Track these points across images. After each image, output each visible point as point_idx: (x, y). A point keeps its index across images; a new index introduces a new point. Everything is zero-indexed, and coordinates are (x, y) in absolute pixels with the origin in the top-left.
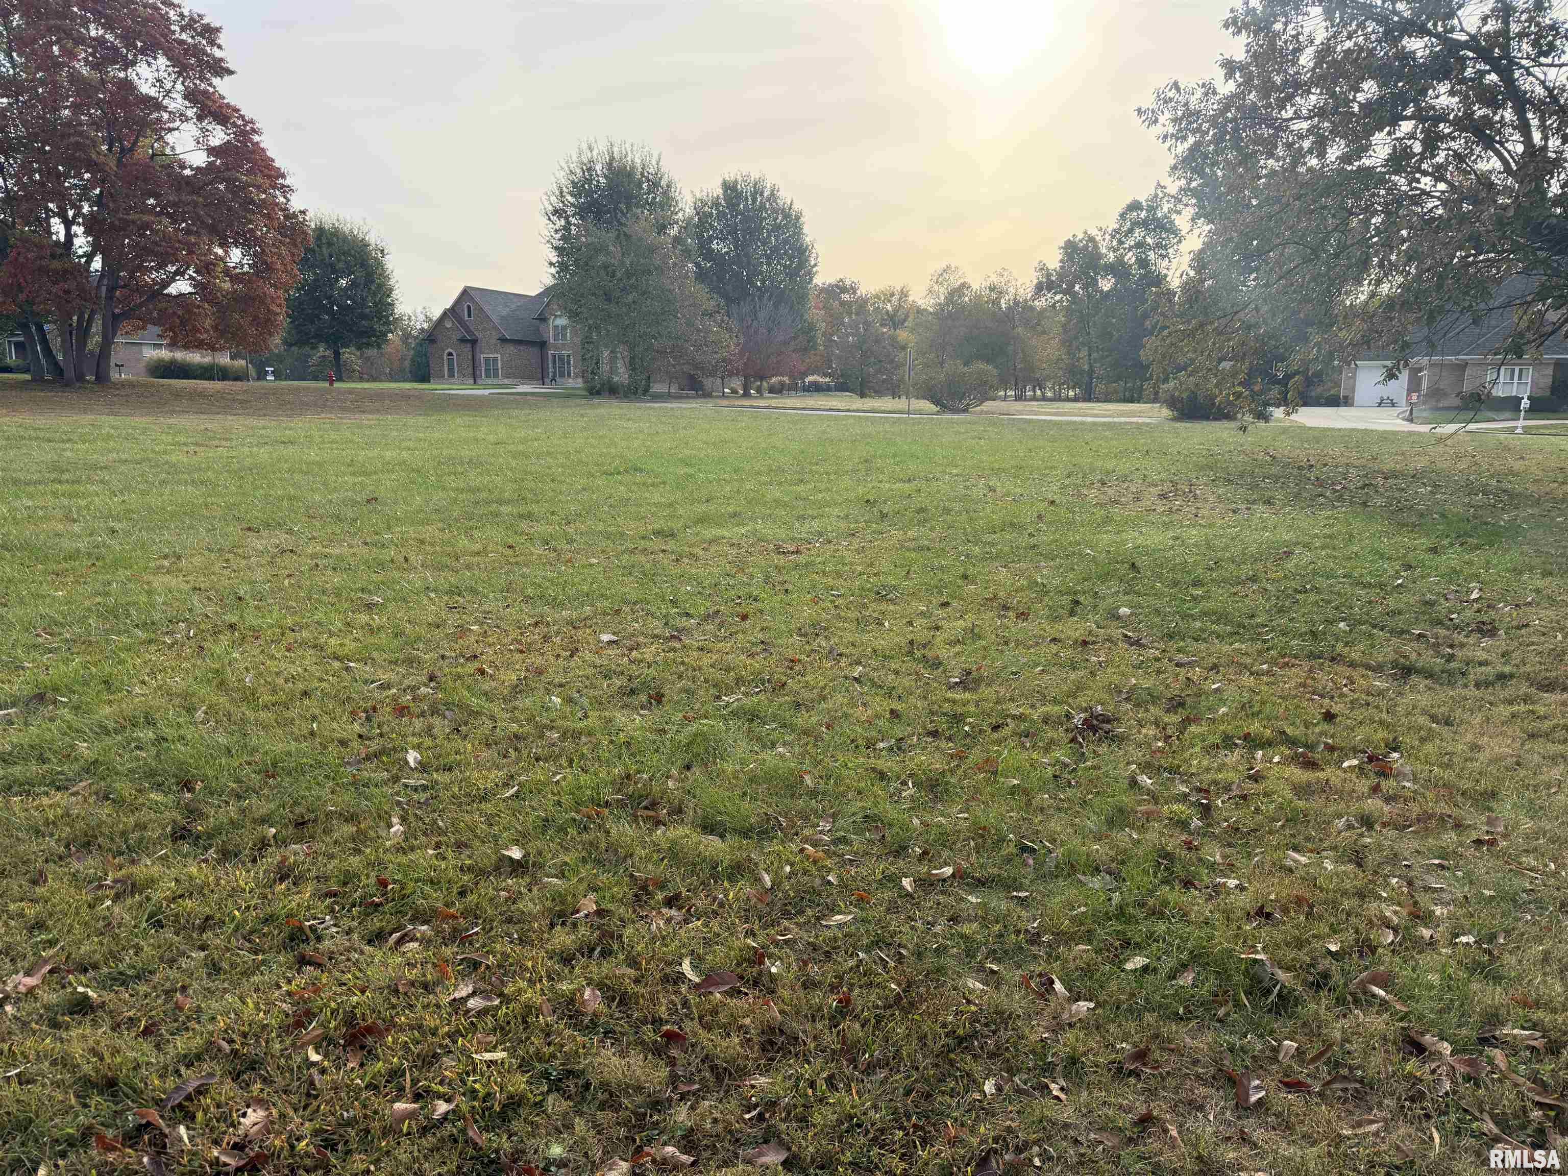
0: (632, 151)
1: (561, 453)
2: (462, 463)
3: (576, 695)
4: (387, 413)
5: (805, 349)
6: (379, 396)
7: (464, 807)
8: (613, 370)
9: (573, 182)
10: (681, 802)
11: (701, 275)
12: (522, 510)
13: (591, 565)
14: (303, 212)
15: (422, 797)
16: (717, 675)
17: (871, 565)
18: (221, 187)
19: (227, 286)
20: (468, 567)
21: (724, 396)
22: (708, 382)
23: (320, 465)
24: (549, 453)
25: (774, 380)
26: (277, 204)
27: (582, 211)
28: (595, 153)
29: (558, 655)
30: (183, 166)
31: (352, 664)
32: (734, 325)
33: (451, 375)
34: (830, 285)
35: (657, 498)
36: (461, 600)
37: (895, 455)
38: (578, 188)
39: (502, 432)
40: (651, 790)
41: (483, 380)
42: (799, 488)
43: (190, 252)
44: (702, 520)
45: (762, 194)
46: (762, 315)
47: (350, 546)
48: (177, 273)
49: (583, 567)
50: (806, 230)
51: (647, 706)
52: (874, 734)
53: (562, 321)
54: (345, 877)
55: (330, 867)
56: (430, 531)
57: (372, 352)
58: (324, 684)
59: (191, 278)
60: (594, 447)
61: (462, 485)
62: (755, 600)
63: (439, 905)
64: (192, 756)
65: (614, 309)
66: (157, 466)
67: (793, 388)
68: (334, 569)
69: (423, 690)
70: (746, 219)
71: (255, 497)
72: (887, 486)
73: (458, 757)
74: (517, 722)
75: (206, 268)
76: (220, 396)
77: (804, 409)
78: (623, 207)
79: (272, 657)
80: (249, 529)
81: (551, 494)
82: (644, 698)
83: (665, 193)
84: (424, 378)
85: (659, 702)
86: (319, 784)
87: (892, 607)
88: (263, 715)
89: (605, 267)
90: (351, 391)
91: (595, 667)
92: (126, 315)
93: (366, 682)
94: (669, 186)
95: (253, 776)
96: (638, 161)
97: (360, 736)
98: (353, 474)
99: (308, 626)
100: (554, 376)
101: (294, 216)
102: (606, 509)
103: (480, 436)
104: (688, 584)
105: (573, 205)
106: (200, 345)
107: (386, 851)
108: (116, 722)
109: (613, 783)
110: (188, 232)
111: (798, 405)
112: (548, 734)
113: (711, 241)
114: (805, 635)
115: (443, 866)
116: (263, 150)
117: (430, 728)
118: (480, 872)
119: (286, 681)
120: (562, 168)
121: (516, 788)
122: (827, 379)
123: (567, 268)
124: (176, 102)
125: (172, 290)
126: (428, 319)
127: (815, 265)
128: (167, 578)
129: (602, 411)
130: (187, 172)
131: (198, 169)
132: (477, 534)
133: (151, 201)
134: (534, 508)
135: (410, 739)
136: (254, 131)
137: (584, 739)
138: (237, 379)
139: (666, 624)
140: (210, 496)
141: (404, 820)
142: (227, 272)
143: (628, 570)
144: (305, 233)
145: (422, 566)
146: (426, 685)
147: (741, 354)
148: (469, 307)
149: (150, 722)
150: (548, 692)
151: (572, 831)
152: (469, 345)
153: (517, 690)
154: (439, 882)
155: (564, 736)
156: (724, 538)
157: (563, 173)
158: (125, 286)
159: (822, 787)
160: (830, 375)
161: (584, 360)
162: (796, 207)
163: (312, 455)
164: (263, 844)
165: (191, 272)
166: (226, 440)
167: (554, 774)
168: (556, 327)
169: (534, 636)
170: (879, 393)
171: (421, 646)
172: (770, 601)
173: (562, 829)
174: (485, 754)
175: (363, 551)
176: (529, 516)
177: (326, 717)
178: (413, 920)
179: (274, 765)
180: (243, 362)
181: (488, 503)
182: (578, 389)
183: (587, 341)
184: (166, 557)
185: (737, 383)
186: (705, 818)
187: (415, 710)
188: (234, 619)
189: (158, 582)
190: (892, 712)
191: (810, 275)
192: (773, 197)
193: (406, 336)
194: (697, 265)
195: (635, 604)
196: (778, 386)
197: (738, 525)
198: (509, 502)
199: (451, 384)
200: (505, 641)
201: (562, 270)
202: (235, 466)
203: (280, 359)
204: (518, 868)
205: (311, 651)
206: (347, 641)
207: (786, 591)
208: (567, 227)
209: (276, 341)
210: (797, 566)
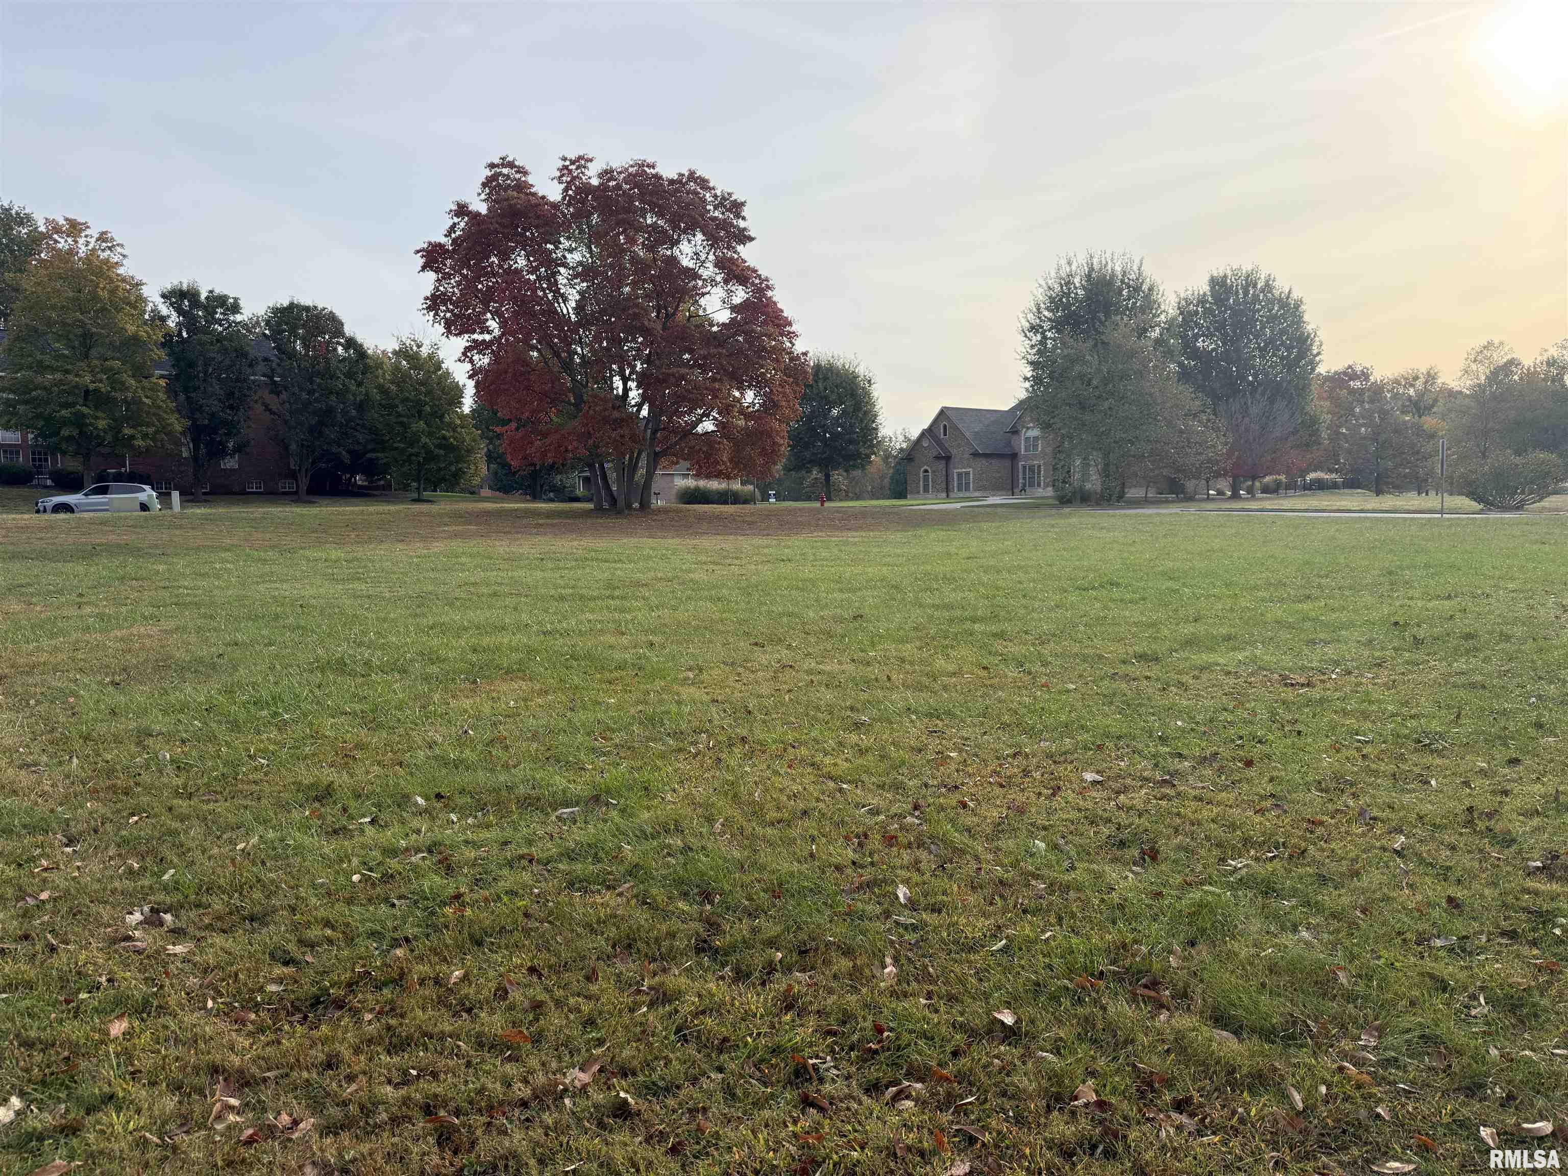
0: (1112, 260)
1: (1032, 567)
2: (936, 579)
3: (1061, 842)
4: (870, 530)
5: (1307, 445)
6: (863, 514)
7: (953, 955)
8: (1085, 477)
9: (1050, 297)
10: (1187, 986)
11: (1185, 375)
12: (994, 628)
13: (1068, 691)
14: (805, 354)
15: (911, 937)
16: (1218, 832)
17: (1406, 704)
18: (741, 339)
19: (741, 423)
20: (945, 688)
21: (1209, 499)
22: (1190, 485)
23: (813, 582)
24: (1020, 567)
25: (1268, 479)
26: (784, 349)
27: (1058, 325)
28: (1074, 268)
29: (1040, 794)
30: (712, 325)
31: (845, 786)
32: (1221, 423)
33: (926, 490)
34: (1336, 373)
35: (1137, 617)
36: (940, 723)
37: (1427, 566)
38: (1055, 303)
39: (974, 546)
40: (1151, 965)
41: (955, 494)
42: (1306, 606)
43: (715, 397)
44: (1189, 643)
45: (1255, 286)
46: (1254, 410)
47: (840, 663)
48: (703, 415)
49: (1060, 692)
50: (1306, 318)
51: (1140, 863)
52: (1426, 926)
53: (1034, 433)
54: (843, 1015)
55: (829, 1001)
56: (909, 650)
57: (857, 473)
58: (821, 805)
59: (715, 419)
60: (1067, 560)
61: (937, 602)
62: (1260, 742)
63: (934, 1063)
64: (712, 869)
65: (1088, 417)
66: (684, 583)
67: (1291, 486)
68: (827, 686)
69: (909, 819)
70: (1235, 313)
71: (760, 613)
72: (1420, 604)
73: (945, 898)
74: (1002, 866)
75: (726, 410)
76: (732, 518)
77: (1306, 511)
78: (1101, 316)
79: (776, 773)
80: (756, 644)
81: (1023, 611)
82: (1136, 853)
83: (1147, 297)
84: (901, 494)
85: (1154, 858)
86: (819, 911)
87: (1438, 761)
88: (769, 831)
89: (1081, 376)
90: (838, 510)
91: (1079, 810)
92: (664, 453)
93: (857, 806)
94: (1151, 289)
95: (762, 894)
96: (1118, 269)
97: (854, 863)
98: (841, 590)
99: (805, 743)
100: (1024, 485)
101: (798, 358)
102: (1082, 628)
103: (953, 550)
104: (1177, 718)
105: (1050, 320)
106: (718, 475)
107: (881, 993)
108: (653, 828)
109: (1108, 951)
110: (713, 379)
111: (1298, 507)
112: (1033, 882)
113: (1196, 337)
114: (1326, 791)
115: (936, 1020)
116: (775, 303)
117: (917, 861)
118: (973, 1034)
119: (789, 798)
120: (1040, 286)
121: (1004, 942)
122: (1334, 476)
123: (1041, 380)
124: (709, 271)
125: (700, 429)
126: (907, 439)
127: (1319, 354)
128: (692, 690)
129: (1074, 520)
130: (715, 329)
131: (724, 324)
132: (953, 653)
133: (687, 356)
134: (1007, 627)
135: (899, 872)
136: (768, 287)
137: (1072, 894)
138: (746, 502)
139: (1156, 765)
140: (725, 612)
141: (896, 960)
142: (742, 412)
143: (1109, 699)
144: (806, 372)
145: (903, 685)
146: (912, 815)
147: (1230, 454)
148: (945, 426)
149: (679, 830)
150: (1031, 835)
151: (1066, 1002)
152: (944, 462)
153: (999, 828)
154: (933, 1039)
155: (1051, 886)
156: (1218, 665)
157: (1041, 290)
158: (664, 429)
159: (1360, 988)
160: (1337, 471)
161: (1055, 469)
162: (1295, 295)
163: (807, 572)
164: (770, 968)
165: (714, 414)
166: (737, 558)
167: (1043, 932)
168: (1027, 439)
169: (1012, 769)
170: (1399, 488)
171: (906, 771)
172: (1279, 745)
173: (1054, 998)
174: (972, 899)
175: (850, 668)
176: (1000, 635)
177: (824, 840)
178: (909, 1075)
179: (780, 885)
180: (751, 487)
181: (962, 620)
182: (1047, 498)
183: (1058, 450)
184: (690, 669)
185: (1224, 484)
186: (1215, 1009)
187: (902, 839)
188: (745, 733)
189: (687, 692)
190: (1450, 900)
191: (1313, 364)
192: (1268, 287)
193: (887, 456)
194: (1181, 365)
195: (1119, 738)
196: (1273, 486)
197: (1234, 649)
198: (981, 620)
199: (926, 499)
200: (984, 772)
201: (1036, 384)
202: (744, 584)
203: (780, 481)
204: (1010, 1034)
205: (809, 770)
206: (839, 761)
207: (1299, 733)
208: (1043, 342)
209: (778, 468)
210: (1309, 703)
